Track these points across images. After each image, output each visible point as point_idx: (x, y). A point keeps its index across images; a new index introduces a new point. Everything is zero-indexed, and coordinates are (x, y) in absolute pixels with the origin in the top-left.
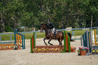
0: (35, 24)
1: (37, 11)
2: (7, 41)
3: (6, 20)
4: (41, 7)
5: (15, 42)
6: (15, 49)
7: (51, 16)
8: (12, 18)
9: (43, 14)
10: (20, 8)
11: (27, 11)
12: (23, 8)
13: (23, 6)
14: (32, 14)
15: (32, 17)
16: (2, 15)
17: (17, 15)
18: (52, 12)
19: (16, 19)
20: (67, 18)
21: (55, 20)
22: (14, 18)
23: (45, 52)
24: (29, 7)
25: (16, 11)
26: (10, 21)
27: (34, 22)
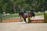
0: (30, 9)
1: (31, 3)
2: (17, 18)
3: (16, 8)
4: (33, 1)
5: (21, 18)
6: (21, 21)
7: (38, 6)
8: (19, 7)
9: (34, 5)
10: (23, 2)
11: (26, 3)
12: (24, 2)
13: (24, 1)
14: (29, 5)
15: (28, 6)
16: (14, 5)
17: (21, 5)
18: (38, 4)
19: (21, 7)
20: (46, 7)
21: (40, 7)
22: (20, 7)
23: (35, 23)
24: (27, 2)
25: (21, 3)
26: (18, 8)
27: (29, 8)
